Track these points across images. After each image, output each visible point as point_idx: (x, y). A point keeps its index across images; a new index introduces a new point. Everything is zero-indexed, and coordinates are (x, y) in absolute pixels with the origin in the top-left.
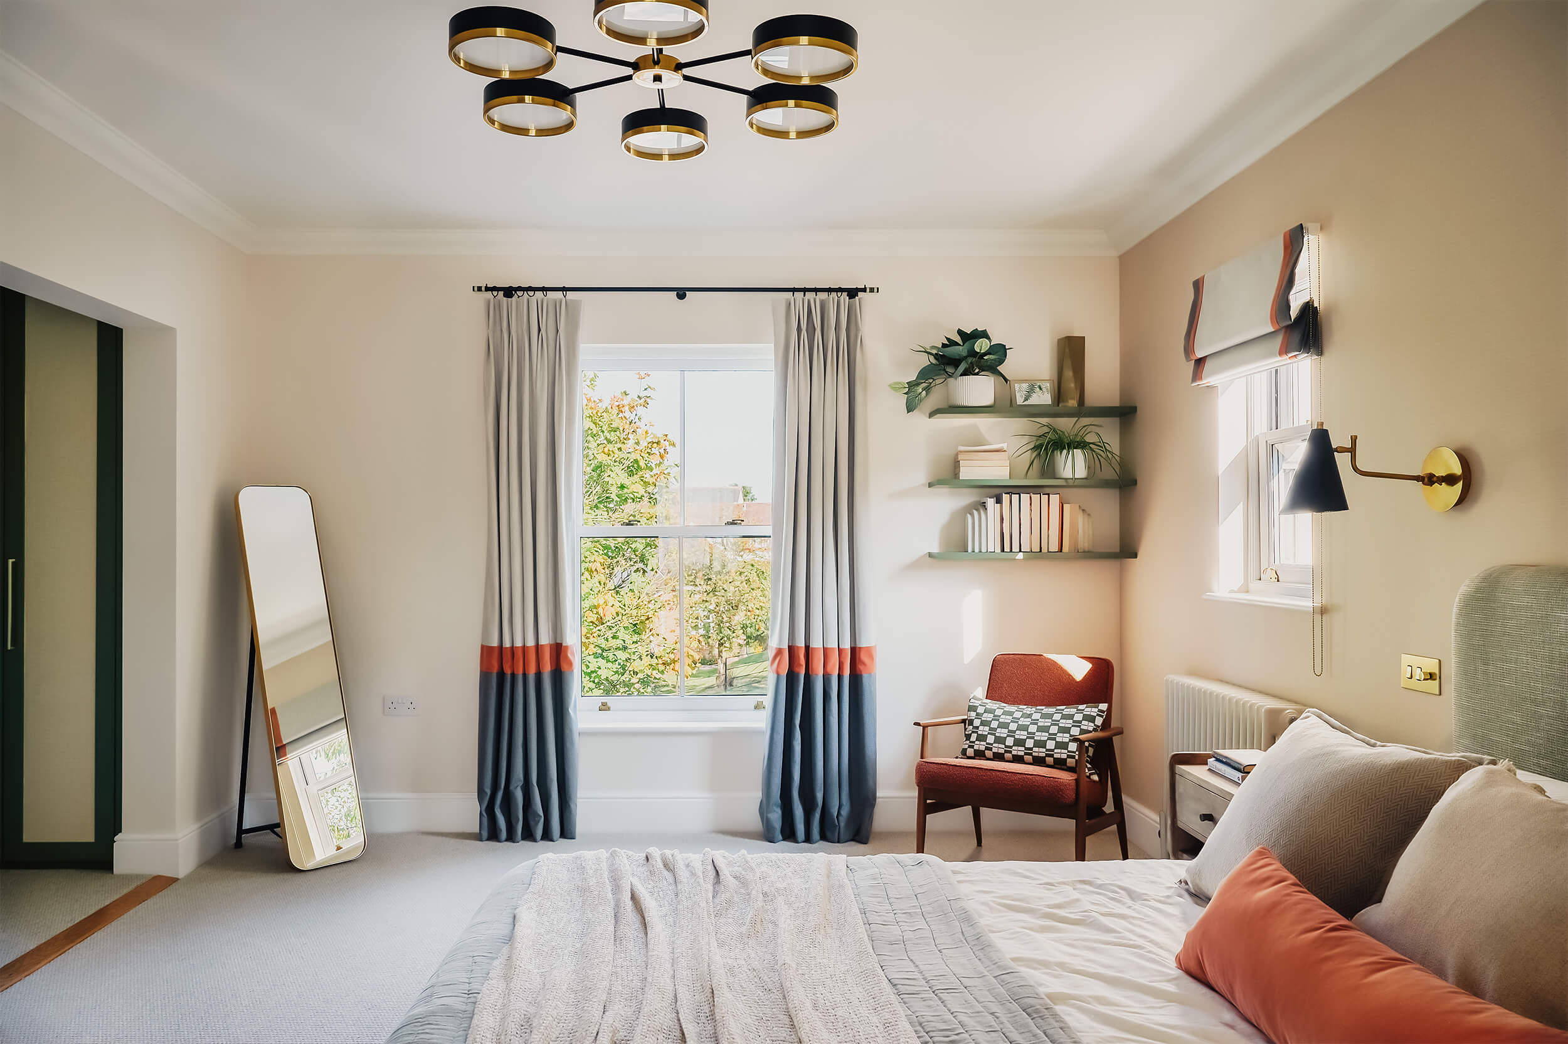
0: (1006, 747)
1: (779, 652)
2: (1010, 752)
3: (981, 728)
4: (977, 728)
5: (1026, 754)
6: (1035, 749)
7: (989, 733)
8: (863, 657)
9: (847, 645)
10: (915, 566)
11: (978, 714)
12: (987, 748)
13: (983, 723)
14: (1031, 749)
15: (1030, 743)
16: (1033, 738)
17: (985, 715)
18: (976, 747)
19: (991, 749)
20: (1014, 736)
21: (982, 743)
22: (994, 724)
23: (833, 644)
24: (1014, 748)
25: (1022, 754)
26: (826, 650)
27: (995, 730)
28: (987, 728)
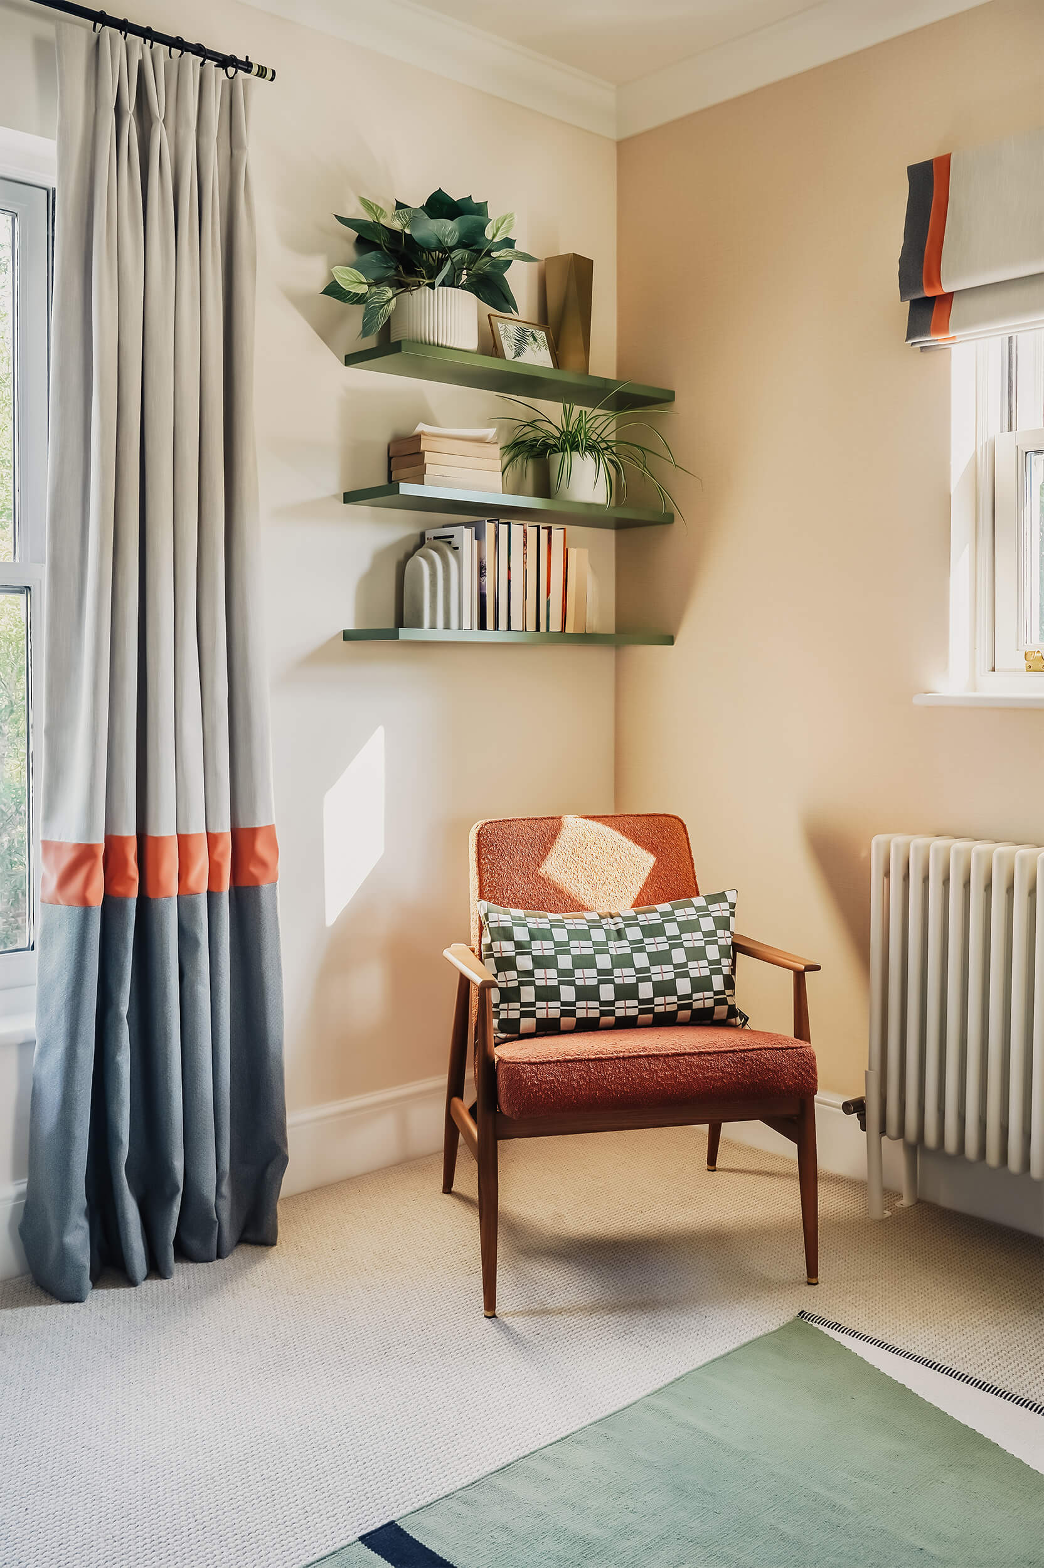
0: (603, 1004)
1: (85, 854)
2: (612, 1013)
3: (539, 973)
4: (530, 973)
5: (642, 1011)
6: (659, 1000)
7: (560, 983)
8: (261, 848)
9: (224, 827)
10: (318, 657)
11: (519, 945)
12: (564, 1013)
13: (541, 962)
14: (650, 1001)
15: (646, 990)
16: (649, 979)
17: (535, 944)
18: (541, 1014)
19: (572, 1014)
20: (611, 981)
21: (551, 1004)
22: (565, 962)
23: (197, 827)
24: (618, 1004)
25: (635, 1012)
26: (183, 841)
27: (571, 973)
28: (552, 973)
